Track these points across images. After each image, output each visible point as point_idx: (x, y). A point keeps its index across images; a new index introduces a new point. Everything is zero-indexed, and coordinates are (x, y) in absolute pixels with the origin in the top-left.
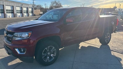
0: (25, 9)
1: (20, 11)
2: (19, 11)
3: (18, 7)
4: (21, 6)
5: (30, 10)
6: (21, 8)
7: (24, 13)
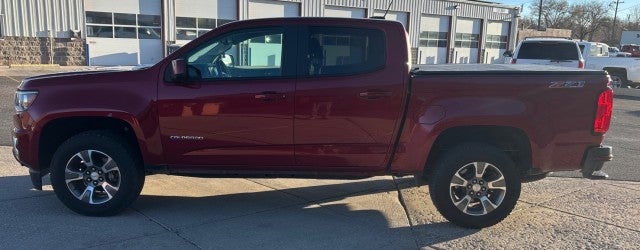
0: (464, 27)
1: (441, 35)
2: (433, 35)
3: (431, 19)
4: (447, 13)
5: (494, 30)
6: (446, 21)
7: (458, 44)
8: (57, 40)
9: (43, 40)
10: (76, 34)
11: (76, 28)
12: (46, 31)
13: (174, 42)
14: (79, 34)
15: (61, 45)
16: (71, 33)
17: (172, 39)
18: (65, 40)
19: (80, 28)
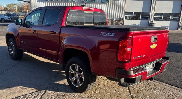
8: (116, 20)
9: (112, 20)
10: (121, 19)
11: (122, 17)
12: (114, 18)
13: (153, 21)
14: (122, 18)
15: (117, 22)
16: (120, 18)
17: (152, 20)
18: (118, 20)
19: (123, 17)
